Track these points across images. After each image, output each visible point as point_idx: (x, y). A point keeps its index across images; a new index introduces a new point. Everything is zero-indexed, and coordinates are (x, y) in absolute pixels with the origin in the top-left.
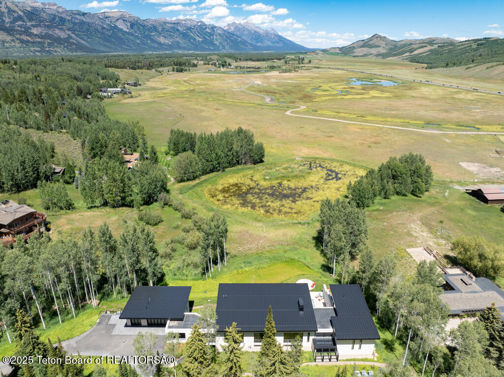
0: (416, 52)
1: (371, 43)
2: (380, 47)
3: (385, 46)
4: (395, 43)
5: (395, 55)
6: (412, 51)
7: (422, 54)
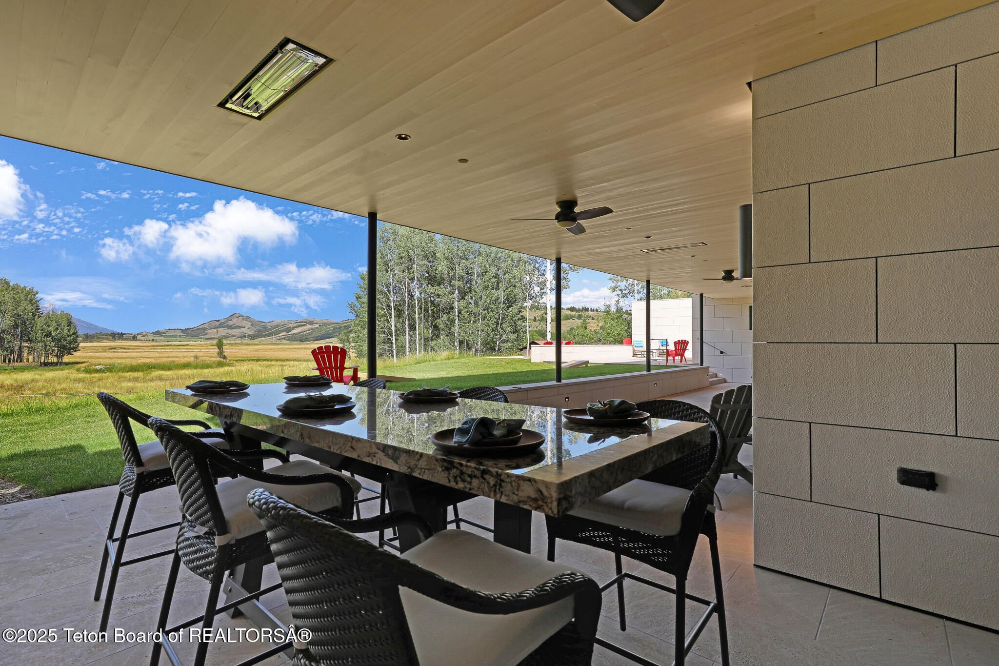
0: (294, 332)
1: (230, 323)
2: (245, 327)
3: (251, 326)
4: (264, 324)
5: (268, 335)
6: (288, 330)
7: (302, 332)
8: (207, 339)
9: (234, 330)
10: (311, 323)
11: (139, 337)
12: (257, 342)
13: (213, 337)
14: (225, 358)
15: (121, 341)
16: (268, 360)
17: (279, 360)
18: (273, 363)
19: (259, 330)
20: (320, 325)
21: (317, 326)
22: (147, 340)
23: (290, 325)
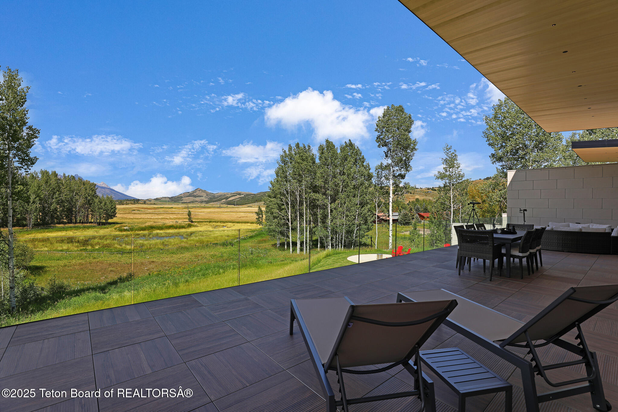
0: (230, 199)
1: (195, 194)
2: (203, 197)
3: (206, 196)
4: (213, 195)
5: (215, 201)
6: (227, 198)
7: (234, 200)
8: (182, 203)
9: (197, 198)
10: (240, 194)
11: (147, 202)
12: (209, 206)
13: (186, 202)
14: (192, 222)
15: (138, 205)
16: (215, 222)
17: (222, 222)
18: (219, 224)
19: (211, 198)
20: (244, 196)
21: (243, 196)
22: (151, 204)
23: (228, 196)
